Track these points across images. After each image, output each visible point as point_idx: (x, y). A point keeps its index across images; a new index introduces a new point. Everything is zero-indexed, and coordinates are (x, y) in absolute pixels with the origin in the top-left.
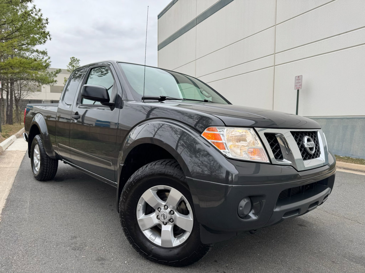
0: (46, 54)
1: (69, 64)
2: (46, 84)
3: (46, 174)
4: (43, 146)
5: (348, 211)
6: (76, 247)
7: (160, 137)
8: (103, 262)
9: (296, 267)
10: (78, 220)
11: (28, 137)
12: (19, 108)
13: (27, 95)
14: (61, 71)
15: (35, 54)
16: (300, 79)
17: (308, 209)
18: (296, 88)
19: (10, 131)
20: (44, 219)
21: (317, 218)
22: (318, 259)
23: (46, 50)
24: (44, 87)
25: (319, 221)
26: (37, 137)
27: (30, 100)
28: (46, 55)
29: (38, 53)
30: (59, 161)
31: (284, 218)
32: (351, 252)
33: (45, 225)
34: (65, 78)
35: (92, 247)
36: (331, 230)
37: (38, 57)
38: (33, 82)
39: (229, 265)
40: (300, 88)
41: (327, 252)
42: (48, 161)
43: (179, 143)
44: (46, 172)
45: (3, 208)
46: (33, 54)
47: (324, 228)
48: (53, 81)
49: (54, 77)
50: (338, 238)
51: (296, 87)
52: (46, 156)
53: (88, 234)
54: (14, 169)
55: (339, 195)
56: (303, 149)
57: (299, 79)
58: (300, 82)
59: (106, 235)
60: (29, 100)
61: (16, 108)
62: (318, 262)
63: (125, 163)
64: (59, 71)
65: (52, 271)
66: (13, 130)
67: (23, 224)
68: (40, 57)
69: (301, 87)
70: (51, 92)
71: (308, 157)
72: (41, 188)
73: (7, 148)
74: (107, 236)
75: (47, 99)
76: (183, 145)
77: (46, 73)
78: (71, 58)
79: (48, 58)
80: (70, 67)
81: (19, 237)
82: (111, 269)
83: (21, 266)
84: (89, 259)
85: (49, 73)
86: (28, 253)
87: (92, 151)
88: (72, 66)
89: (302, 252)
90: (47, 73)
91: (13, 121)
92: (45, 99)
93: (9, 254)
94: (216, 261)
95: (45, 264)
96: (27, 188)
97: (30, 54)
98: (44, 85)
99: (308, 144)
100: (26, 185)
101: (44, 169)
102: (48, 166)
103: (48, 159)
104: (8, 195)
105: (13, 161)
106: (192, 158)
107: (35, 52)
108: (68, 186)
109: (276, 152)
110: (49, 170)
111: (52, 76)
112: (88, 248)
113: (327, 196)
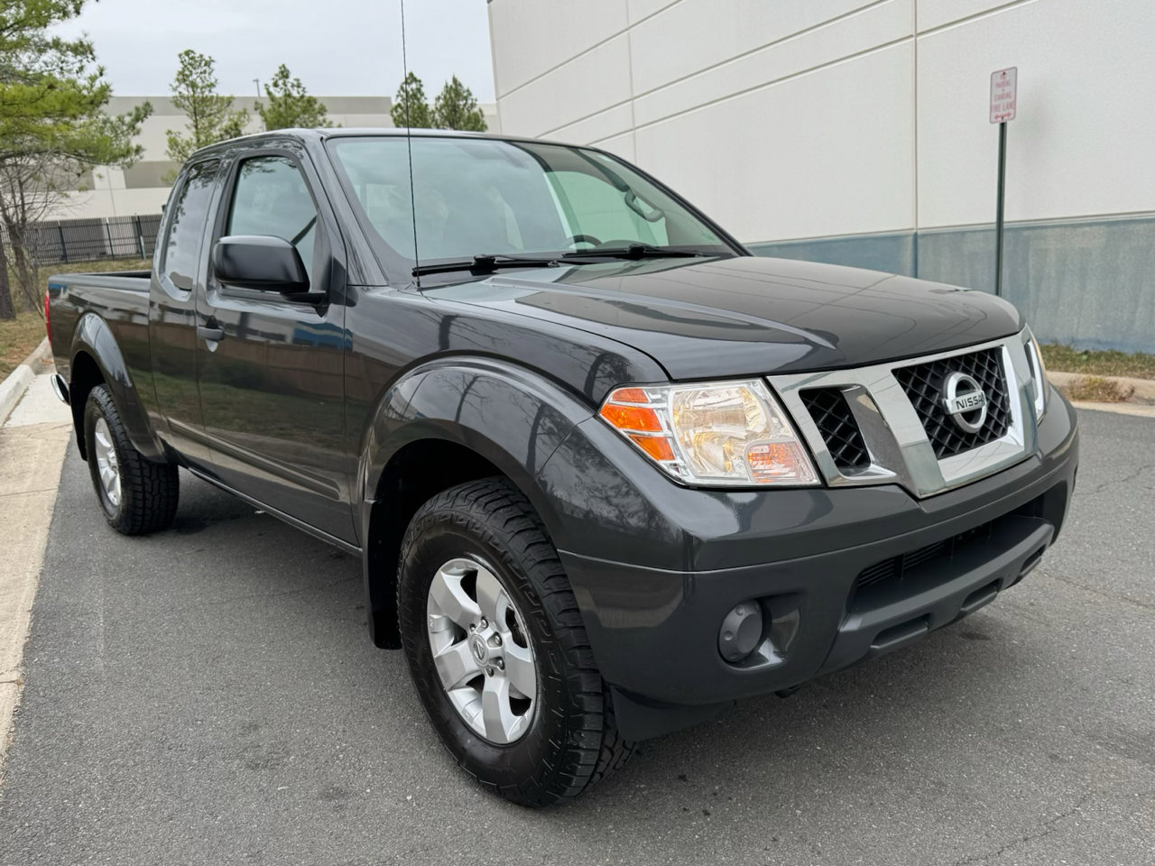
0: (91, 53)
1: (178, 80)
2: (107, 163)
3: (144, 515)
4: (121, 424)
5: (1140, 573)
6: (258, 758)
7: (482, 401)
8: (343, 802)
9: (931, 781)
10: (260, 668)
11: (68, 387)
12: (27, 257)
13: (46, 210)
14: (151, 111)
15: (51, 55)
16: (1008, 83)
17: (962, 609)
18: (997, 117)
19: (8, 350)
20: (154, 672)
21: (1032, 604)
22: (1006, 751)
23: (87, 38)
24: (100, 177)
25: (1036, 617)
26: (98, 392)
27: (62, 222)
28: (90, 56)
29: (61, 51)
30: (181, 469)
31: (877, 647)
32: (1119, 720)
33: (157, 691)
34: (169, 132)
35: (307, 755)
36: (1067, 647)
37: (64, 65)
38: (59, 159)
39: (721, 789)
40: (1009, 115)
41: (1041, 727)
42: (146, 472)
43: (540, 427)
44: (144, 508)
45: (25, 641)
46: (45, 57)
47: (1045, 642)
48: (128, 152)
49: (129, 133)
50: (1085, 673)
51: (994, 114)
52: (136, 457)
53: (292, 713)
54: (39, 496)
55: (1122, 513)
56: (943, 419)
57: (1004, 80)
58: (1008, 95)
59: (348, 714)
60: (55, 223)
61: (17, 259)
62: (1003, 762)
63: (378, 496)
64: (144, 111)
65: (194, 840)
66: (18, 345)
67: (94, 693)
68: (71, 67)
69: (1011, 111)
70: (129, 186)
71: (960, 443)
72: (136, 563)
73: (8, 418)
74: (351, 716)
75: (118, 215)
76: (550, 433)
77: (101, 124)
78: (180, 56)
79: (98, 74)
80: (183, 89)
81: (86, 739)
82: (364, 822)
83: (102, 830)
84: (300, 794)
85: (111, 123)
86: (117, 786)
87: (282, 429)
88: (187, 85)
89: (959, 729)
90: (105, 122)
91: (15, 305)
92: (112, 215)
93: (62, 795)
94: (683, 778)
95: (171, 819)
96: (92, 564)
97: (33, 57)
98: (101, 169)
99: (958, 402)
100: (87, 555)
101: (135, 499)
102: (148, 488)
103: (144, 465)
104: (34, 595)
105: (33, 466)
106: (583, 471)
107: (51, 48)
108: (222, 549)
109: (844, 443)
110: (153, 500)
111: (122, 132)
112: (294, 759)
113: (1041, 551)
